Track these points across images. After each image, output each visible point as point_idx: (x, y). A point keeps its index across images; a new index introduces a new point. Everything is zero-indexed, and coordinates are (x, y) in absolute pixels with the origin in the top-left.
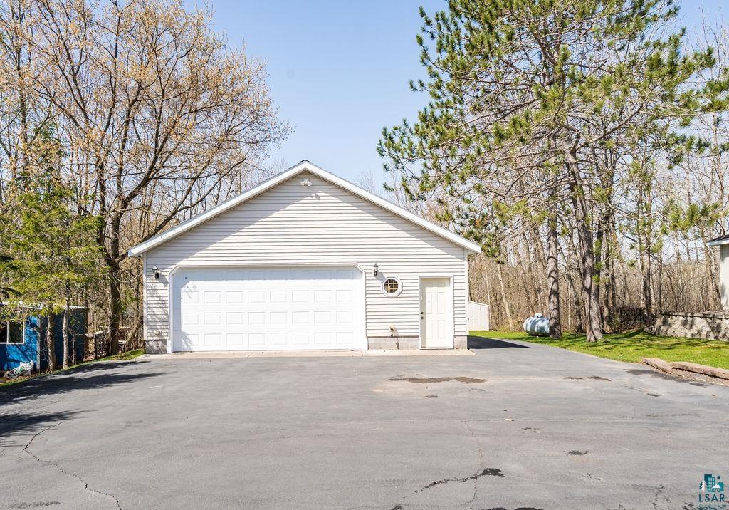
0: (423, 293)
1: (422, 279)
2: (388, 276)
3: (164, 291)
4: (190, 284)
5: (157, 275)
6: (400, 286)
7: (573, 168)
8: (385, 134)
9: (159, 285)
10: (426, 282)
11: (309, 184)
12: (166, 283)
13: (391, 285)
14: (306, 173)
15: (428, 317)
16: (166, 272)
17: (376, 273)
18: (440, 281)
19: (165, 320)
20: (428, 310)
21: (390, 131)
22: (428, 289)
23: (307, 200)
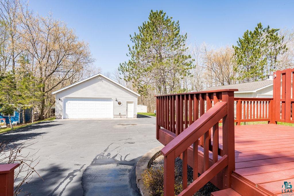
0: (127, 105)
1: (127, 102)
2: (119, 101)
3: (61, 103)
4: (69, 102)
5: (59, 99)
6: (122, 103)
7: (163, 77)
8: (120, 65)
9: (60, 102)
10: (128, 102)
11: (101, 78)
12: (62, 101)
13: (119, 103)
14: (100, 76)
15: (128, 111)
16: (62, 99)
17: (116, 100)
18: (131, 102)
19: (61, 111)
20: (128, 109)
21: (121, 64)
22: (128, 104)
23: (100, 82)
